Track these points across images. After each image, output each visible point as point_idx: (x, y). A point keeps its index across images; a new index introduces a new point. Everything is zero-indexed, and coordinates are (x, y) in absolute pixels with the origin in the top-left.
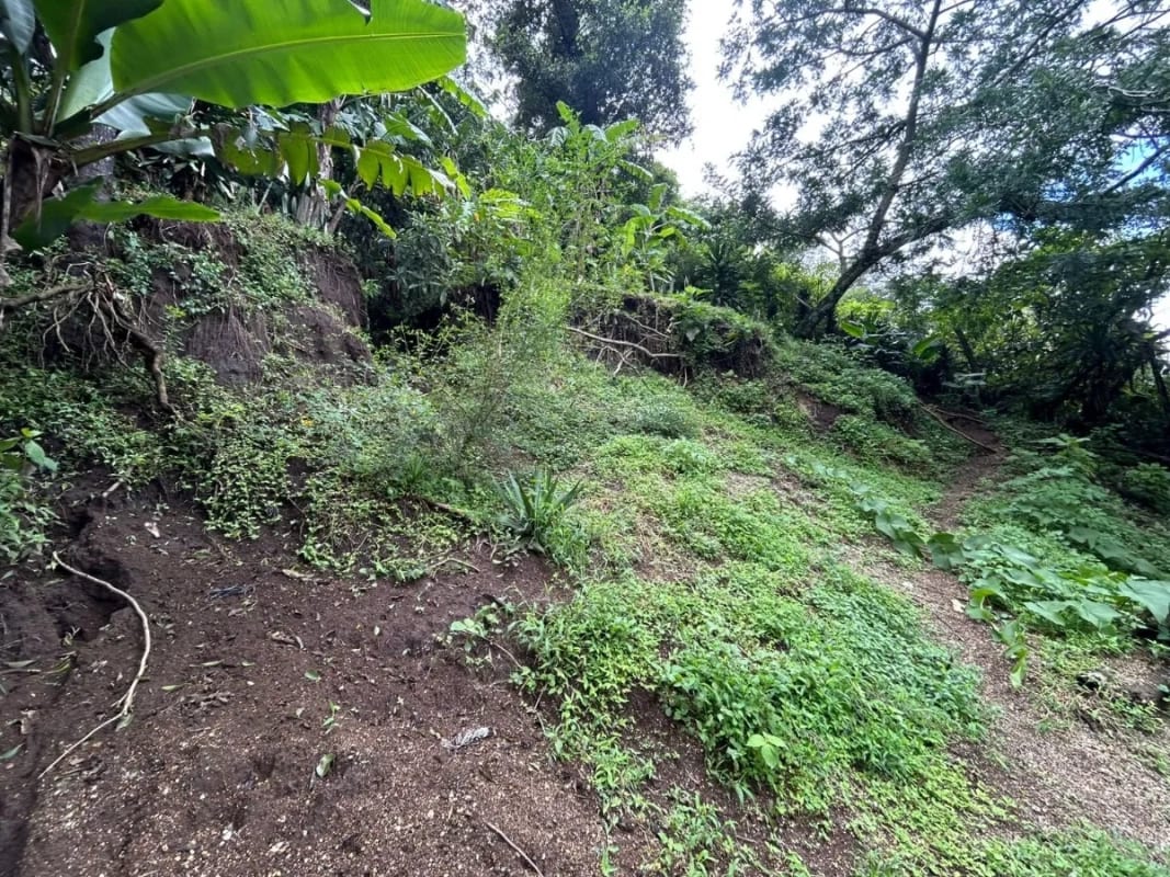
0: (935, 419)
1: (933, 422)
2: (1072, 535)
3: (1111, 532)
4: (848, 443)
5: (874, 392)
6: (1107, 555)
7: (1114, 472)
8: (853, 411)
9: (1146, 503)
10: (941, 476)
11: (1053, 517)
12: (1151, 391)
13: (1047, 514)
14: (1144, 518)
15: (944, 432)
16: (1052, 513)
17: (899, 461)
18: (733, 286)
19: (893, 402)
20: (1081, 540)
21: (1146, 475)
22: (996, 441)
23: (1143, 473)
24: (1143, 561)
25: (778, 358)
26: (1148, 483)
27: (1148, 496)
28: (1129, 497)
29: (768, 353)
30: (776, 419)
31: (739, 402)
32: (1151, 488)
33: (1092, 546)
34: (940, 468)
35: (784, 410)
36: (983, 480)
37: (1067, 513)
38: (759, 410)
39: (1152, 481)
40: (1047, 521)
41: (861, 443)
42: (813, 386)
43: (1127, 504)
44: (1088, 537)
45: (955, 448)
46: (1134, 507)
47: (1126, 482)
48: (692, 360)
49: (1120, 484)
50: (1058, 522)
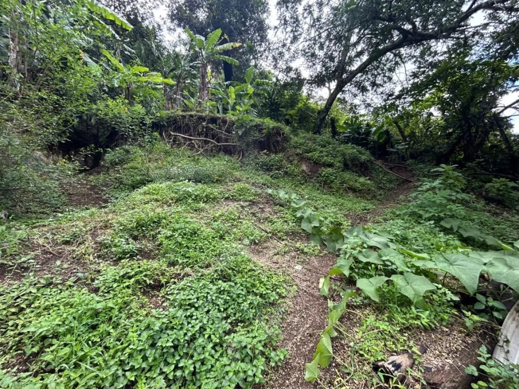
0: (381, 167)
1: (380, 169)
2: (443, 223)
3: (473, 220)
4: (325, 183)
5: (344, 155)
6: (465, 235)
7: (481, 187)
8: (330, 165)
9: (500, 202)
10: (378, 197)
11: (430, 212)
12: (500, 141)
13: (427, 211)
14: (498, 211)
15: (386, 174)
16: (430, 210)
17: (354, 190)
18: (277, 110)
19: (354, 159)
20: (448, 226)
21: (497, 185)
22: (413, 176)
23: (497, 184)
24: (491, 237)
25: (292, 142)
26: (499, 190)
27: (499, 197)
28: (489, 200)
29: (286, 139)
30: (286, 173)
31: (267, 166)
32: (501, 193)
33: (455, 229)
34: (379, 193)
35: (291, 168)
36: (401, 197)
37: (440, 209)
38: (278, 169)
39: (501, 188)
40: (427, 215)
41: (332, 182)
42: (310, 154)
43: (487, 204)
44: (454, 224)
45: (391, 181)
46: (492, 205)
47: (487, 192)
48: (244, 146)
49: (484, 193)
50: (434, 215)
